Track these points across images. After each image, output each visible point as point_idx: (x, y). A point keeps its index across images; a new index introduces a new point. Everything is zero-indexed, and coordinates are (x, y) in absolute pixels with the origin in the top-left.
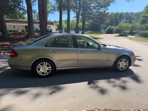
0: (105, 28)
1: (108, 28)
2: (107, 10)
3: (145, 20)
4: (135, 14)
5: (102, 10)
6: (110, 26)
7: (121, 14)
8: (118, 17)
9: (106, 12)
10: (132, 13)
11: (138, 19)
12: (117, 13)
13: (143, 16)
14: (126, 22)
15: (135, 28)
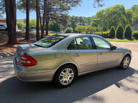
0: (64, 29)
1: (67, 29)
2: (68, 13)
3: (95, 23)
4: (87, 18)
5: (64, 13)
6: (68, 28)
7: (76, 18)
8: (74, 20)
9: (68, 15)
10: (85, 17)
11: (90, 23)
12: (73, 16)
13: (93, 21)
14: (81, 25)
15: (90, 30)
